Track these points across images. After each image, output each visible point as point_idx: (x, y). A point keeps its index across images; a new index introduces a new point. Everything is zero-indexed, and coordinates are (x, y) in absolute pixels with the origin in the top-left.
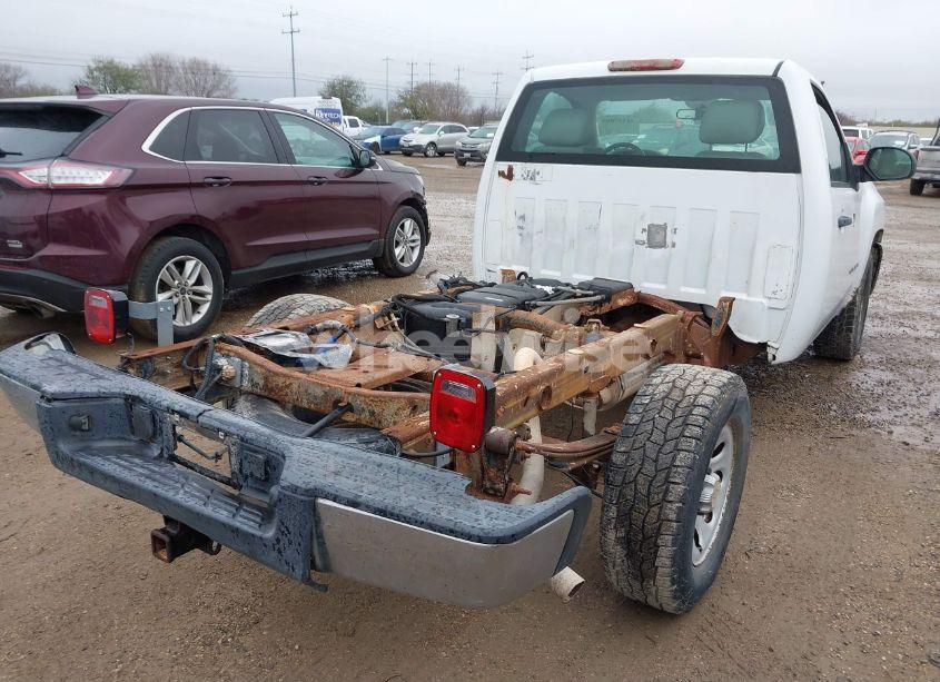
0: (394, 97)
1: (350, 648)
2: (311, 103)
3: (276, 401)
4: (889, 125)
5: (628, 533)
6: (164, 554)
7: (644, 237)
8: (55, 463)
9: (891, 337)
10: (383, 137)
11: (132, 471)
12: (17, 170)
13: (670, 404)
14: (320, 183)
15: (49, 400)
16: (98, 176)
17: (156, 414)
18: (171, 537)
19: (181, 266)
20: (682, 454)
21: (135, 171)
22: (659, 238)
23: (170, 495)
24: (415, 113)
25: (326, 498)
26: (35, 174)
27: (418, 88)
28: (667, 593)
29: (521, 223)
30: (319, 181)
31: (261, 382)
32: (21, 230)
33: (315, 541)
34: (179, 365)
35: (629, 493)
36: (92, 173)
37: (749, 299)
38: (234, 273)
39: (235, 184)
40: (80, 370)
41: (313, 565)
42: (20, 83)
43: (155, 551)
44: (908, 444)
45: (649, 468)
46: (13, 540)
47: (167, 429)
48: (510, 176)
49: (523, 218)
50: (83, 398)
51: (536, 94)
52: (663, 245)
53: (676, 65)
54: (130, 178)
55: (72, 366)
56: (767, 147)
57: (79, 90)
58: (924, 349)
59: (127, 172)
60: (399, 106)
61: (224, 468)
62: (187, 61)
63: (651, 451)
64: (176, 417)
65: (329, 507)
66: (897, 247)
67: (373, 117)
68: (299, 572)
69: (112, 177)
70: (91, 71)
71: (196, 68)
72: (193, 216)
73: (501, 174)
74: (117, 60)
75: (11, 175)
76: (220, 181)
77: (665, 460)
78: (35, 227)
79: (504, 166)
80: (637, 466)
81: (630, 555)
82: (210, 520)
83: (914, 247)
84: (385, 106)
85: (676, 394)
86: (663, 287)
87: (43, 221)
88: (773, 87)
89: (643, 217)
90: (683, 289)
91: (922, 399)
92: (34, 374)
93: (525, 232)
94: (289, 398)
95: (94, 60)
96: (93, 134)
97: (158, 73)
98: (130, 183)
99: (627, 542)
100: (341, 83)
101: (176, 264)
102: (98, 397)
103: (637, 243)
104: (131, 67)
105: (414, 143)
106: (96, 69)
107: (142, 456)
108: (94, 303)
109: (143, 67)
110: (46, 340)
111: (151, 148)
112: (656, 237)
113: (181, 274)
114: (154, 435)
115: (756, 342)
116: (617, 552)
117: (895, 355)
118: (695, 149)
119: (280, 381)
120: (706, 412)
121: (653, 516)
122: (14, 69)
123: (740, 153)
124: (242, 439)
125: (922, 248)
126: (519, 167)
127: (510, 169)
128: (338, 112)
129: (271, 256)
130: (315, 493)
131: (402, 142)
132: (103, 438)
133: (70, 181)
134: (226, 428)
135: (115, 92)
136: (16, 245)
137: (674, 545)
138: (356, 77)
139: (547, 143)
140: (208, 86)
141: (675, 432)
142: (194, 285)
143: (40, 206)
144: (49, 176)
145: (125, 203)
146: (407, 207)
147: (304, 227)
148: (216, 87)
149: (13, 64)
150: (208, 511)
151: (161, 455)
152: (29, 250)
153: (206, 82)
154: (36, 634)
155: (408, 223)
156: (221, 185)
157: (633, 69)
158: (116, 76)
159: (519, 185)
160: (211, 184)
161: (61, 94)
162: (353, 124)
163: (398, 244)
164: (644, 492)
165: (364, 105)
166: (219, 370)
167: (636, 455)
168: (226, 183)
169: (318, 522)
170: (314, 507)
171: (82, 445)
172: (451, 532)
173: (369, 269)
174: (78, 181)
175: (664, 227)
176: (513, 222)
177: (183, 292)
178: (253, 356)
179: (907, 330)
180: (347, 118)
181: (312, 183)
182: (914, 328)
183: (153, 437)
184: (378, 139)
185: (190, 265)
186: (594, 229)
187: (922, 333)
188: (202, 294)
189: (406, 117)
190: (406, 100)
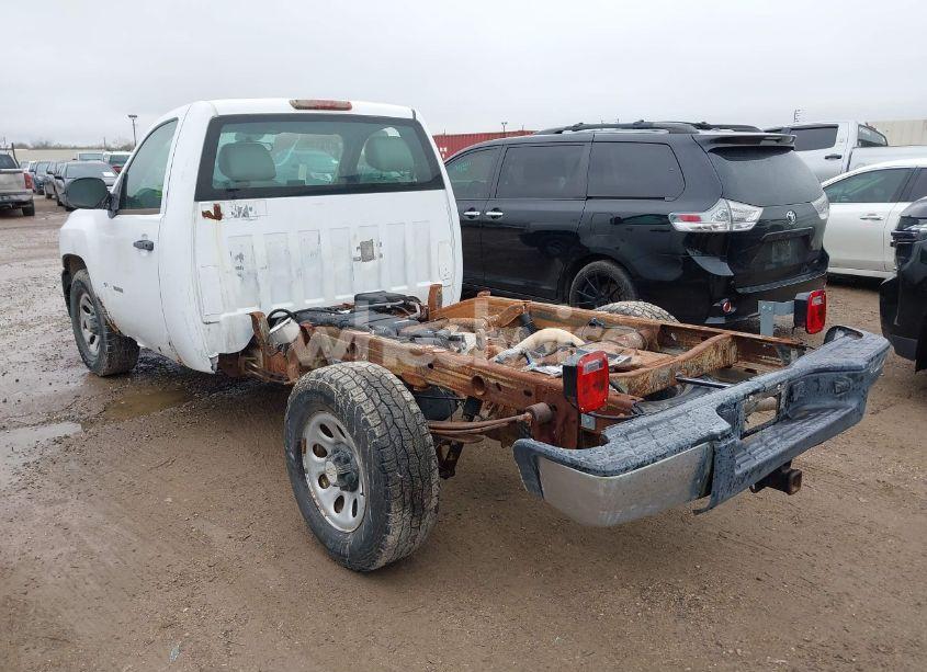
7: (359, 254)
22: (369, 253)
29: (238, 263)
48: (218, 215)
49: (241, 257)
52: (372, 258)
53: (347, 106)
73: (206, 214)
79: (207, 205)
89: (355, 236)
93: (243, 272)
103: (355, 259)
112: (367, 252)
126: (227, 206)
127: (217, 209)
159: (230, 224)
175: (371, 242)
176: (230, 264)
186: (316, 255)
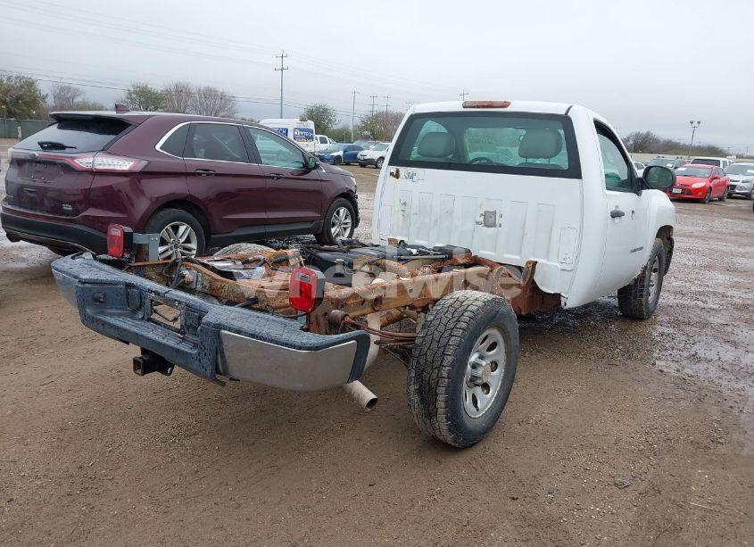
0: (358, 122)
1: (250, 451)
2: (291, 123)
3: (216, 297)
4: (747, 158)
5: (421, 386)
6: (139, 371)
7: (482, 219)
8: (83, 321)
9: (683, 306)
10: (345, 151)
11: (127, 324)
12: (73, 158)
13: (452, 310)
14: (278, 178)
15: (83, 283)
16: (125, 165)
17: (142, 292)
18: (144, 361)
19: (176, 228)
20: (453, 338)
21: (150, 162)
22: (491, 220)
23: (145, 334)
24: (373, 134)
25: (224, 329)
26: (84, 162)
27: (377, 116)
28: (444, 428)
29: (403, 208)
30: (278, 176)
31: (208, 285)
32: (73, 198)
33: (219, 356)
34: (161, 274)
35: (422, 361)
36: (121, 163)
37: (548, 263)
38: (213, 236)
39: (217, 175)
40: (101, 270)
41: (217, 371)
42: (78, 100)
43: (135, 369)
44: (662, 371)
45: (434, 345)
46: (52, 384)
47: (148, 303)
48: (397, 176)
49: (405, 204)
50: (102, 283)
51: (416, 121)
52: (494, 225)
53: (505, 105)
54: (145, 167)
55: (97, 268)
56: (562, 160)
57: (117, 108)
58: (705, 315)
59: (144, 163)
60: (361, 129)
61: (177, 325)
62: (202, 88)
63: (437, 335)
64: (153, 295)
65: (227, 335)
66: (721, 248)
67: (340, 137)
68: (209, 372)
69: (133, 167)
70: (130, 94)
71: (209, 94)
72: (187, 196)
73: (392, 174)
74: (149, 86)
75: (68, 161)
76: (207, 172)
77: (444, 341)
78: (81, 197)
79: (393, 169)
80: (428, 345)
81: (422, 400)
82: (165, 346)
83: (734, 249)
84: (351, 128)
85: (456, 305)
86: (493, 254)
87: (87, 192)
88: (565, 121)
89: (481, 206)
90: (506, 256)
91: (688, 346)
92: (75, 271)
93: (406, 213)
94: (223, 295)
95: (133, 86)
96: (125, 138)
97: (178, 97)
98: (146, 170)
99: (420, 392)
100: (318, 109)
101: (173, 227)
102: (111, 283)
103: (477, 223)
104: (159, 91)
105: (368, 157)
106: (135, 92)
107: (132, 318)
108: (113, 233)
109: (168, 92)
110: (83, 255)
111: (161, 148)
112: (489, 220)
113: (176, 234)
114: (140, 307)
115: (553, 292)
116: (416, 399)
117: (680, 318)
118: (517, 161)
119: (219, 284)
120: (472, 315)
121: (434, 375)
122: (75, 90)
123: (546, 165)
124: (187, 305)
125: (741, 250)
126: (403, 170)
127: (398, 171)
128: (312, 131)
129: (240, 227)
130: (219, 327)
131: (359, 156)
132: (111, 308)
133: (107, 167)
134: (178, 299)
135: (146, 110)
136: (68, 207)
137: (446, 393)
138: (330, 105)
139: (424, 155)
140: (217, 108)
141: (452, 325)
142: (183, 243)
143: (85, 183)
144: (93, 163)
145: (140, 182)
146: (343, 199)
147: (266, 208)
148: (221, 109)
149: (73, 86)
150: (164, 341)
151: (143, 318)
152: (77, 212)
153: (214, 104)
154: (63, 430)
155: (343, 211)
156: (208, 175)
157: (478, 107)
158: (147, 98)
159: (403, 182)
160: (200, 174)
161: (107, 110)
162: (323, 141)
163: (334, 225)
164: (430, 360)
165: (335, 127)
166: (184, 277)
167: (428, 339)
168: (211, 174)
169: (221, 343)
170: (219, 335)
171: (99, 310)
172: (286, 345)
173: (313, 243)
174: (112, 168)
175: (495, 213)
176: (398, 207)
177: (176, 247)
178: (204, 270)
179: (699, 303)
180: (318, 136)
181: (273, 178)
182: (705, 302)
183: (140, 308)
184: (341, 153)
185: (182, 229)
186: (450, 213)
187: (710, 305)
188: (190, 250)
189: (366, 138)
190: (366, 124)
